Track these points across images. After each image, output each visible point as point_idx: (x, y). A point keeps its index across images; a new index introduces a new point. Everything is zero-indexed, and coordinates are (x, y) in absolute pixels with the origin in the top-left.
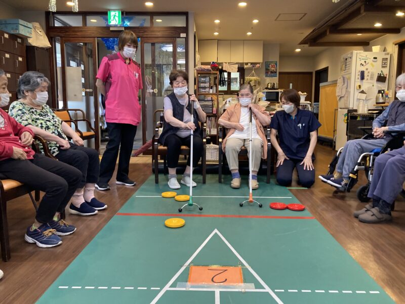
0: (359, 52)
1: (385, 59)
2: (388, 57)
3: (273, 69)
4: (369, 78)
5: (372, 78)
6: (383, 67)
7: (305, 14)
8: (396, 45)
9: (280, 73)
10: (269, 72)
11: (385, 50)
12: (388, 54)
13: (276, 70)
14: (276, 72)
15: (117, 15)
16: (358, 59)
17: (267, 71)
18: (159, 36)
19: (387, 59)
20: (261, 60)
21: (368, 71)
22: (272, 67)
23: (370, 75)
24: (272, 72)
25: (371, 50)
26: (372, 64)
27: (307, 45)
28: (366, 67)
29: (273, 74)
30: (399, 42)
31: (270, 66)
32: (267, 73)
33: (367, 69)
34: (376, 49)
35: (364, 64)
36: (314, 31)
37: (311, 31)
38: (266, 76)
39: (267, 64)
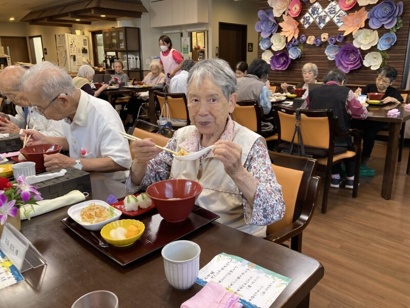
1: (85, 40)
2: (87, 38)
5: (79, 52)
6: (85, 45)
8: (90, 32)
11: (83, 34)
12: (86, 36)
16: (69, 39)
21: (76, 47)
23: (78, 50)
25: (75, 33)
26: (78, 43)
30: (91, 30)
34: (78, 32)
36: (31, 13)
37: (29, 12)
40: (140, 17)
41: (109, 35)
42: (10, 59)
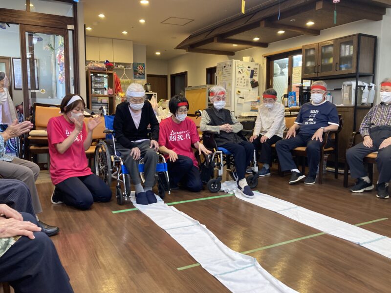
0: (237, 60)
1: (255, 69)
3: (141, 70)
4: (245, 85)
5: (247, 85)
7: (193, 20)
8: (265, 57)
9: (148, 76)
10: (137, 74)
11: (253, 61)
12: (257, 64)
13: (144, 72)
14: (144, 74)
16: (237, 68)
17: (135, 72)
18: (40, 24)
19: (257, 68)
20: (131, 62)
21: (244, 78)
22: (140, 68)
23: (246, 82)
24: (140, 74)
25: (242, 60)
26: (246, 73)
27: (185, 50)
28: (243, 75)
29: (141, 76)
30: (268, 55)
31: (138, 67)
32: (135, 74)
33: (243, 77)
34: (246, 59)
35: (241, 72)
36: (190, 38)
37: (187, 36)
38: (134, 78)
39: (135, 65)
40: (381, 19)
41: (317, 52)
42: (156, 96)
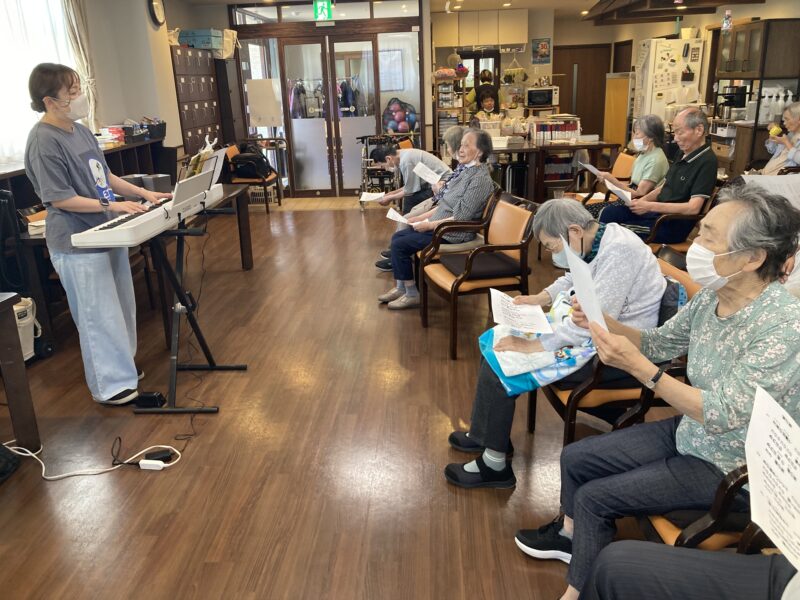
1: (696, 50)
3: (544, 50)
6: (692, 60)
8: (710, 30)
10: (538, 57)
11: (698, 35)
13: (549, 52)
14: (548, 56)
15: (326, 6)
16: (658, 52)
17: (535, 53)
20: (525, 41)
22: (543, 47)
24: (542, 56)
29: (543, 59)
30: (714, 27)
31: (540, 46)
32: (534, 57)
34: (686, 33)
35: (666, 57)
38: (534, 62)
39: (534, 42)
41: (732, 39)
42: (558, 92)
